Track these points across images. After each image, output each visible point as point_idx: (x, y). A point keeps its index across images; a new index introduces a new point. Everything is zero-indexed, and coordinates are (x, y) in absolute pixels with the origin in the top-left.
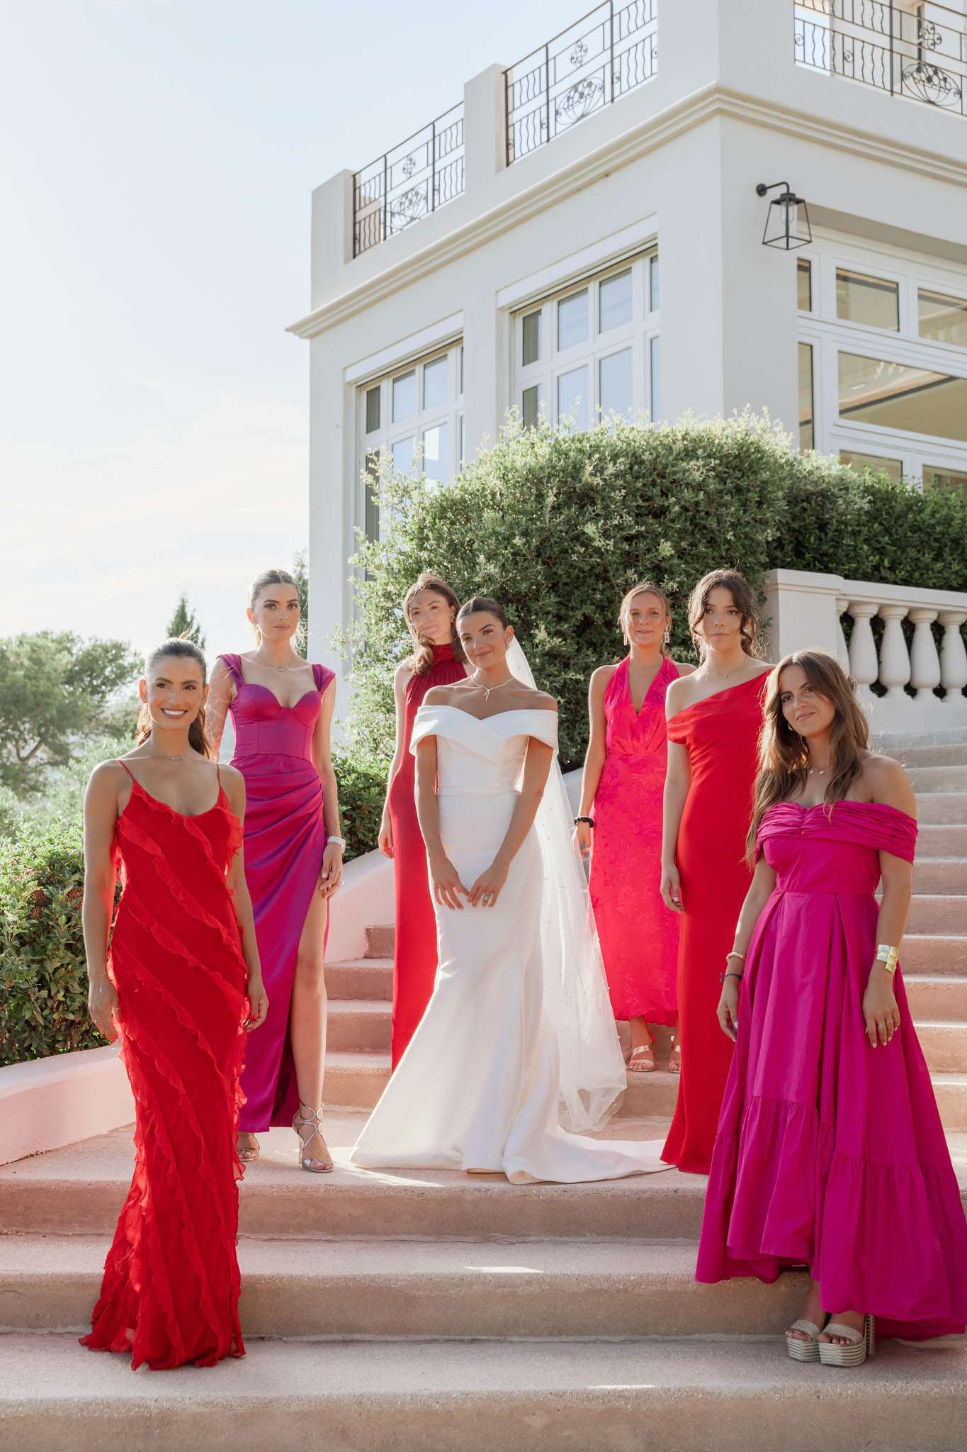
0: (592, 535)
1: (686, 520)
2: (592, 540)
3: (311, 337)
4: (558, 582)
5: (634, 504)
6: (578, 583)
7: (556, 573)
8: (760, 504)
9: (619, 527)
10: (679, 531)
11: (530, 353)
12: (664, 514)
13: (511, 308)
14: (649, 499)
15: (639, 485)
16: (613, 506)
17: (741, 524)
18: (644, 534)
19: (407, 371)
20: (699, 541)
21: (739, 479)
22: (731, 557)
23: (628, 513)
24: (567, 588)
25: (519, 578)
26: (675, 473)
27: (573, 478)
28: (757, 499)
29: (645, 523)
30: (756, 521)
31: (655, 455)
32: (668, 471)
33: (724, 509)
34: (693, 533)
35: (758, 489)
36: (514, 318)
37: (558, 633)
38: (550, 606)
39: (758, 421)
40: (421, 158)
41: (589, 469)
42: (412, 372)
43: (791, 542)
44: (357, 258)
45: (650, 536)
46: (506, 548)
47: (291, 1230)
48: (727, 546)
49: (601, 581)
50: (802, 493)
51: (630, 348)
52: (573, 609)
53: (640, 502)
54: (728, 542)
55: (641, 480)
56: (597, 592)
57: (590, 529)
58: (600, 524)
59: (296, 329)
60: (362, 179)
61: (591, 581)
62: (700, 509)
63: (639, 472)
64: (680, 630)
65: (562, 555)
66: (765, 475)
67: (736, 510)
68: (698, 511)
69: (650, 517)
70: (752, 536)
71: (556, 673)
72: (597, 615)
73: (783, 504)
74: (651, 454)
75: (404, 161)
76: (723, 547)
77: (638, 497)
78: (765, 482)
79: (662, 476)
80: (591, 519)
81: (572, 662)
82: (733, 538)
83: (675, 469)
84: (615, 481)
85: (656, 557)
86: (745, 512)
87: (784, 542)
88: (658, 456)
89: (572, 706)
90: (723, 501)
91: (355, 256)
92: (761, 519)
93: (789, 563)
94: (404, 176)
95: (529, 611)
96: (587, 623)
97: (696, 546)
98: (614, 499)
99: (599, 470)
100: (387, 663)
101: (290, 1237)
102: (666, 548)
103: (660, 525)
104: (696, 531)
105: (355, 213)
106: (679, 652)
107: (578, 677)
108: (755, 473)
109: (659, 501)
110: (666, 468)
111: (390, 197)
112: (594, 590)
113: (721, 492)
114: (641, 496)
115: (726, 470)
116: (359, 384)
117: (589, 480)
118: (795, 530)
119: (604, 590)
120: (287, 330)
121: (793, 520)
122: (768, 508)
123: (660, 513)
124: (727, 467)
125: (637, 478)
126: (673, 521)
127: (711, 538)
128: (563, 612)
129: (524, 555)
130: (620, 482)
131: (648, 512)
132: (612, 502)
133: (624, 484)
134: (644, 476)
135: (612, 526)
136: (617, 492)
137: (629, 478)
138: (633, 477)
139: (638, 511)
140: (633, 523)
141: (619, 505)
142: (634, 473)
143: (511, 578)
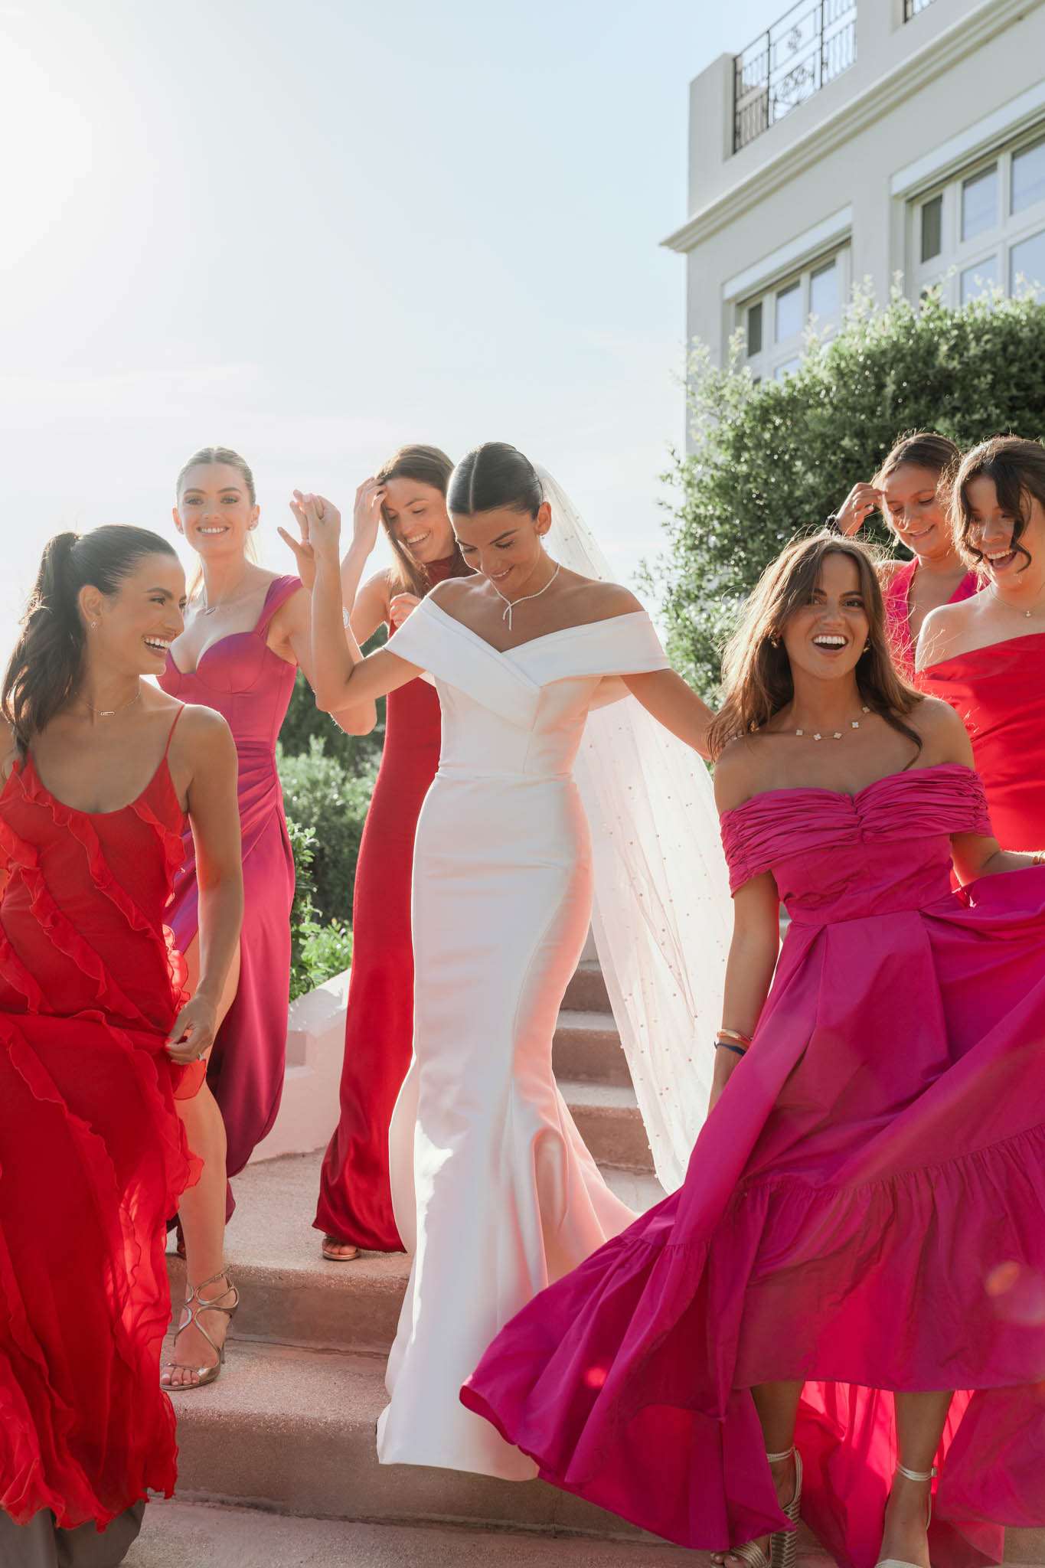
3: (687, 250)
5: (1006, 394)
11: (931, 247)
13: (906, 194)
14: (1029, 388)
15: (1014, 369)
16: (976, 397)
19: (792, 282)
23: (997, 406)
27: (926, 363)
31: (1036, 332)
36: (912, 206)
40: (809, 28)
41: (944, 348)
42: (796, 285)
44: (739, 154)
46: (834, 454)
47: (353, 1338)
53: (1014, 392)
55: (1017, 364)
59: (673, 242)
60: (745, 61)
63: (1015, 354)
69: (1027, 409)
74: (1032, 330)
75: (791, 34)
77: (1012, 386)
80: (945, 415)
84: (981, 366)
88: (1041, 333)
91: (735, 151)
94: (790, 52)
98: (978, 388)
99: (957, 349)
100: (700, 602)
101: (351, 1348)
105: (735, 101)
111: (774, 78)
114: (1018, 386)
116: (742, 299)
117: (944, 364)
120: (662, 244)
125: (1011, 361)
129: (858, 462)
130: (987, 366)
131: (1024, 405)
132: (975, 391)
133: (994, 369)
134: (1021, 359)
135: (973, 422)
136: (982, 379)
137: (1000, 360)
138: (1006, 359)
139: (1010, 404)
140: (1003, 417)
141: (984, 394)
142: (1007, 355)
143: (840, 490)
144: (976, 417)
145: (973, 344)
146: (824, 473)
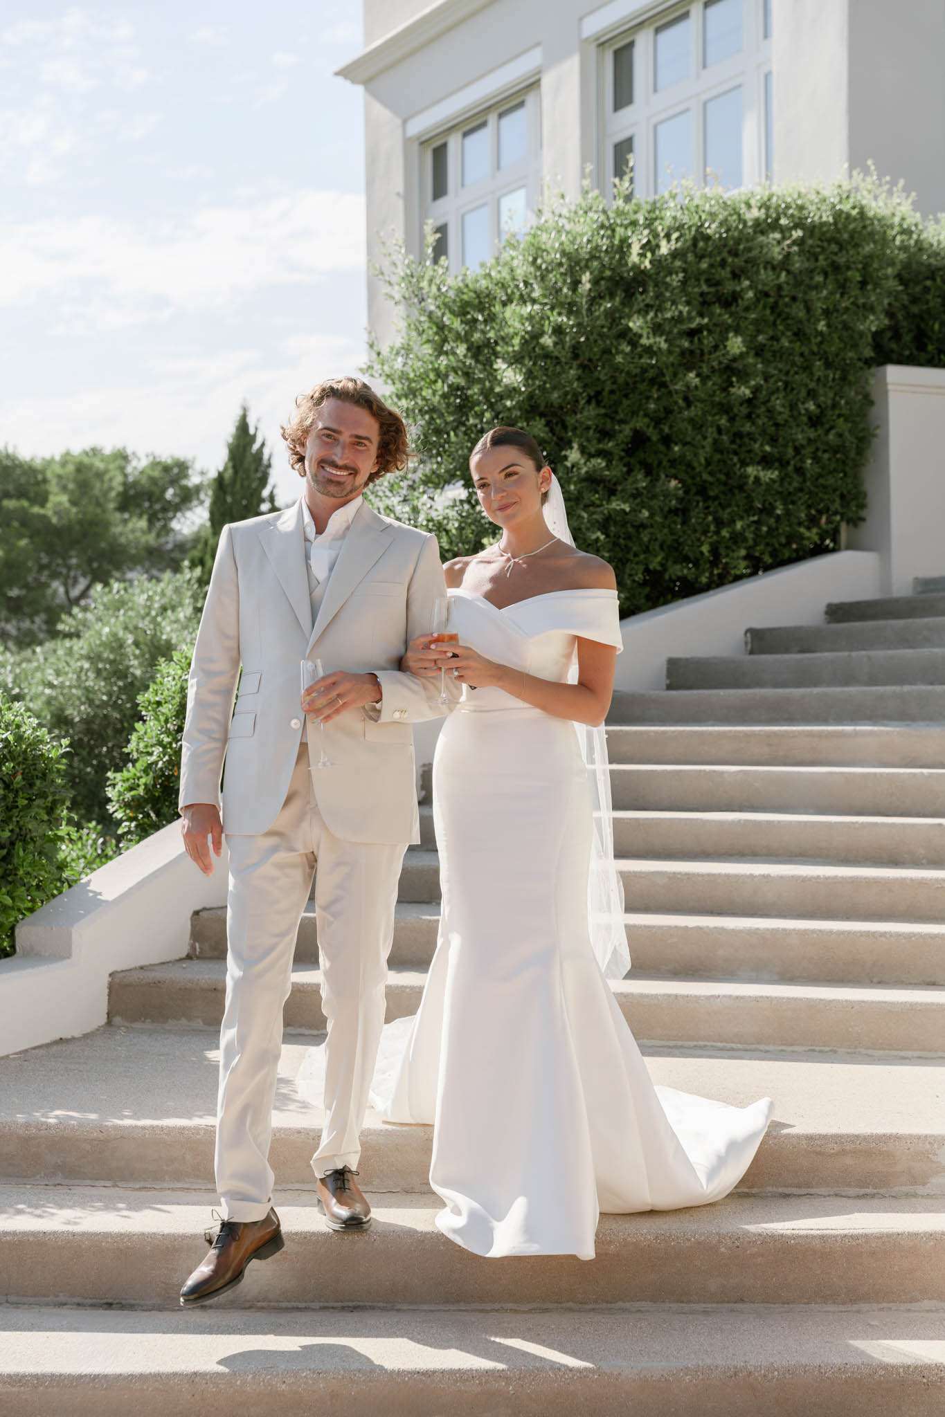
0: (640, 331)
1: (764, 307)
2: (640, 336)
3: (366, 82)
4: (603, 390)
5: (696, 290)
6: (627, 390)
7: (598, 379)
8: (863, 284)
9: (678, 320)
10: (756, 322)
11: (623, 95)
12: (737, 301)
13: (598, 39)
14: (717, 283)
15: (704, 265)
16: (668, 294)
17: (837, 311)
18: (711, 327)
19: (479, 122)
20: (783, 334)
21: (836, 254)
22: (825, 352)
23: (688, 303)
24: (614, 397)
25: (548, 386)
26: (749, 250)
28: (859, 279)
29: (711, 316)
30: (858, 307)
32: (741, 247)
33: (814, 293)
34: (774, 324)
35: (860, 266)
36: (603, 51)
37: (600, 453)
38: (589, 419)
39: (864, 180)
42: (483, 125)
43: (910, 331)
45: (718, 329)
46: (534, 350)
47: (167, 1177)
48: (819, 339)
49: (656, 387)
50: (923, 269)
51: (739, 86)
52: (621, 422)
53: (705, 288)
54: (821, 333)
55: (707, 260)
56: (651, 401)
57: (636, 324)
58: (649, 317)
59: (347, 73)
61: (642, 387)
62: (784, 293)
63: (705, 250)
64: (757, 446)
65: (606, 356)
66: (868, 248)
67: (832, 293)
68: (781, 296)
69: (717, 305)
70: (851, 325)
71: (598, 502)
72: (651, 429)
73: (893, 284)
76: (813, 341)
77: (702, 282)
78: (871, 257)
79: (734, 253)
80: (639, 312)
81: (619, 488)
82: (825, 329)
83: (749, 244)
84: (672, 263)
85: (723, 355)
86: (842, 295)
87: (901, 331)
89: (622, 541)
90: (814, 283)
92: (864, 305)
93: (908, 357)
95: (565, 427)
96: (639, 439)
97: (778, 340)
98: (670, 285)
99: (650, 247)
101: (165, 1185)
102: (736, 344)
103: (731, 315)
104: (778, 322)
106: (755, 473)
107: (623, 506)
108: (857, 246)
109: (729, 287)
110: (739, 244)
112: (648, 398)
113: (812, 271)
114: (707, 281)
115: (819, 243)
116: (423, 139)
117: (637, 262)
118: (914, 316)
119: (659, 398)
120: (337, 74)
121: (915, 300)
122: (874, 289)
123: (730, 301)
124: (820, 240)
125: (701, 257)
126: (747, 309)
127: (799, 329)
128: (608, 426)
129: (557, 358)
130: (678, 263)
131: (714, 300)
132: (667, 289)
133: (684, 266)
134: (710, 255)
135: (665, 319)
136: (674, 276)
137: (690, 257)
138: (696, 256)
139: (701, 299)
140: (694, 314)
141: (676, 291)
142: (698, 250)
143: (539, 386)
144: (668, 315)
145: (663, 243)
146: (524, 370)
